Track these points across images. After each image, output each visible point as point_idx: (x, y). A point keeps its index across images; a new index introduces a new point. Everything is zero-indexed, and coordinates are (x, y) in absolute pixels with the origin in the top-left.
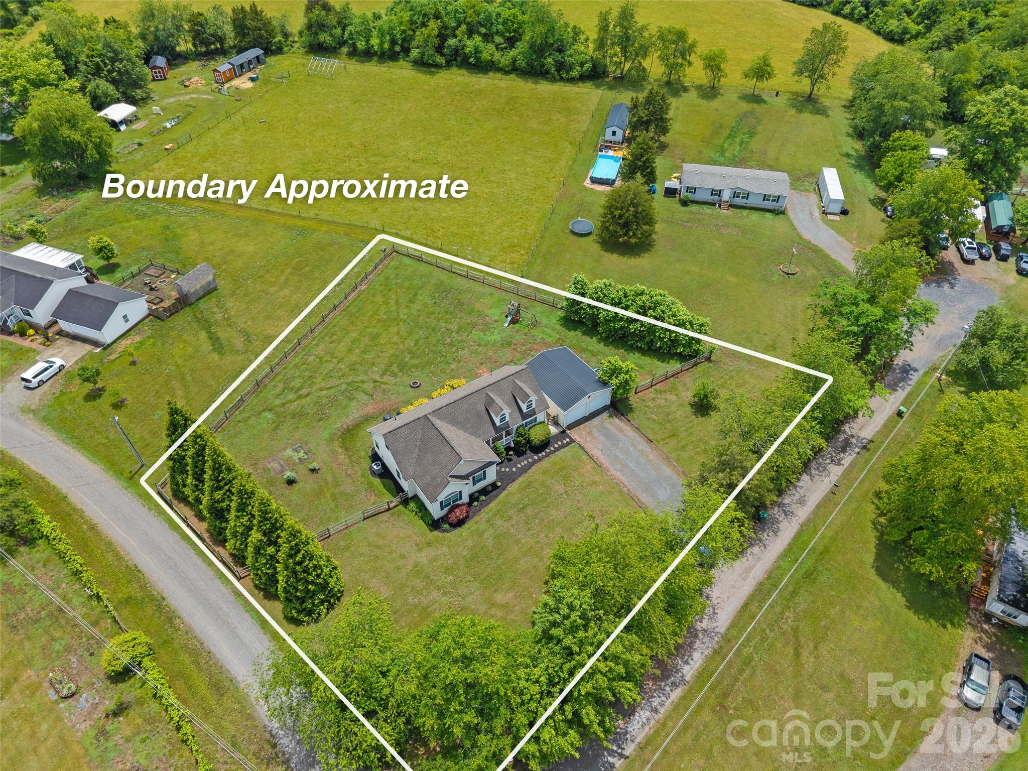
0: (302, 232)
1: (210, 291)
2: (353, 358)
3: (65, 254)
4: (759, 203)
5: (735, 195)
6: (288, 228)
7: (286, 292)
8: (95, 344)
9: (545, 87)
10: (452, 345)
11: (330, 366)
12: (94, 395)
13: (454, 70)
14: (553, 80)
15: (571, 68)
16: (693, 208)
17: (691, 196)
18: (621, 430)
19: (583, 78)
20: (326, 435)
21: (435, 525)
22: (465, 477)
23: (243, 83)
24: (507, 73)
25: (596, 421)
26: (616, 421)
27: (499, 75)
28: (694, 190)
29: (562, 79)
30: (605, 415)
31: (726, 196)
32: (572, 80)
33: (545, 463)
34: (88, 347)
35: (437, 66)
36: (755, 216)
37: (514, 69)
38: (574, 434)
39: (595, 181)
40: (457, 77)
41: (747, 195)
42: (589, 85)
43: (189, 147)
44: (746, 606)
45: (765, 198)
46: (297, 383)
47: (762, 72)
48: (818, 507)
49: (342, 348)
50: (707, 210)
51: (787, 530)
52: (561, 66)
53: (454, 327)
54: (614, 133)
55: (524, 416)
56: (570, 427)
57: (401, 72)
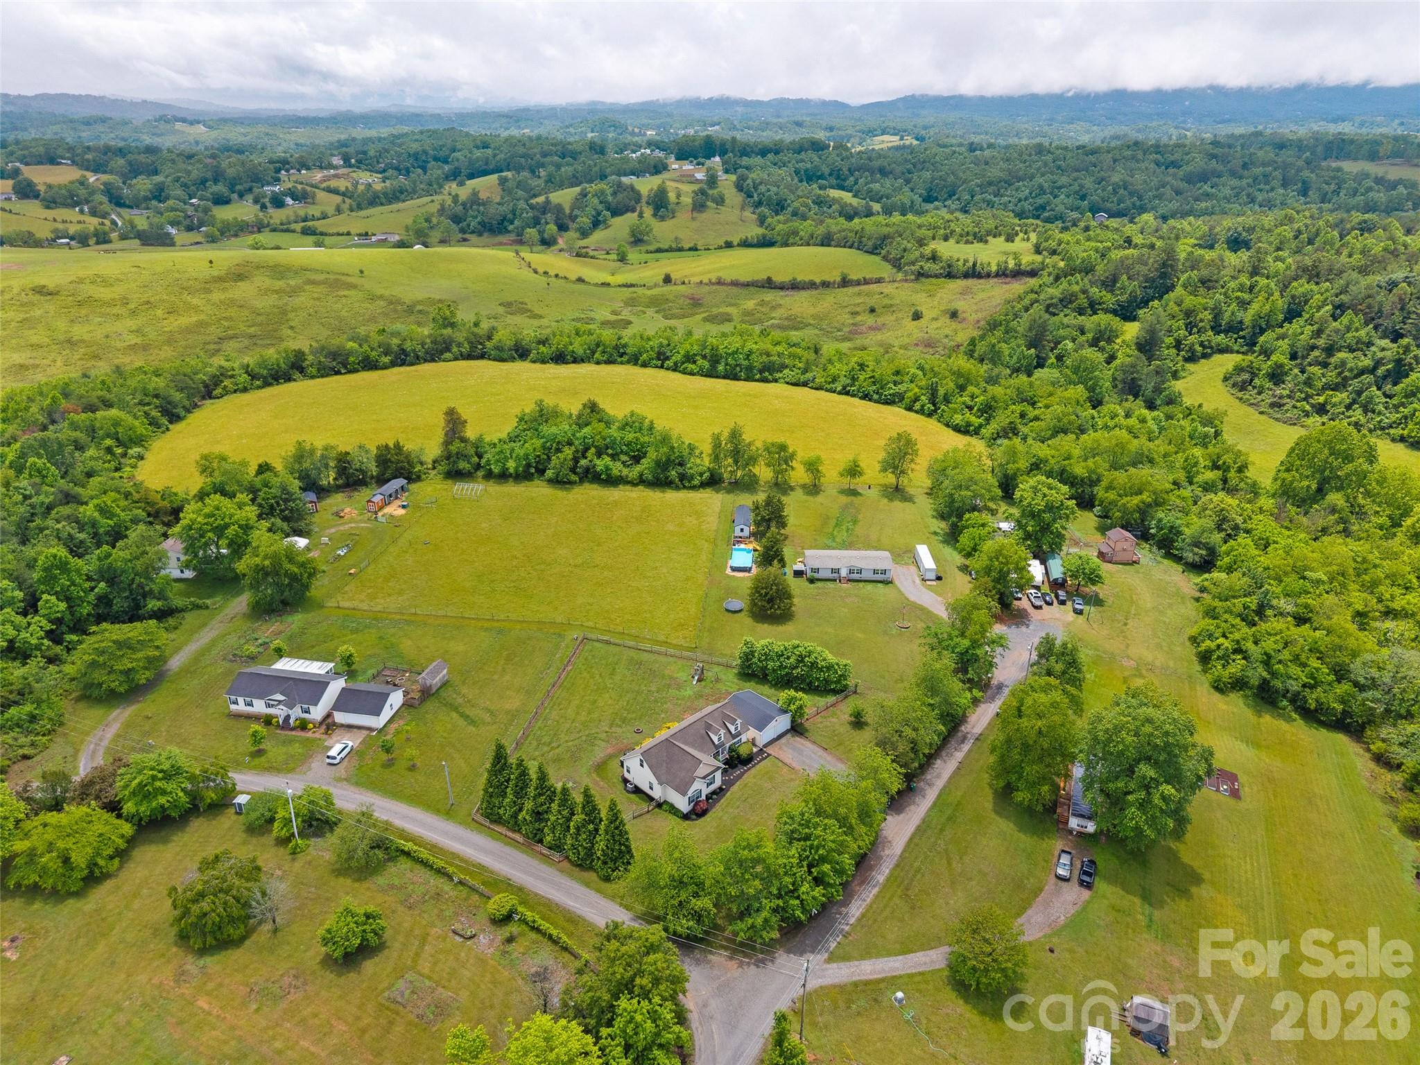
0: (500, 632)
1: (445, 684)
2: (583, 717)
3: (319, 664)
4: (870, 576)
5: (851, 572)
6: (486, 630)
7: (507, 678)
8: (370, 729)
9: (671, 496)
10: (656, 701)
11: (568, 726)
12: (389, 764)
13: (587, 485)
14: (677, 488)
15: (692, 478)
16: (819, 584)
17: (816, 575)
18: (802, 745)
19: (703, 485)
20: (584, 770)
21: (686, 817)
23: (394, 510)
24: (636, 485)
25: (783, 740)
26: (798, 739)
27: (628, 487)
28: (817, 570)
29: (685, 487)
30: (789, 736)
31: (844, 573)
32: (693, 488)
33: (753, 771)
34: (365, 732)
35: (570, 483)
36: (869, 586)
37: (641, 481)
38: (769, 750)
39: (734, 569)
40: (591, 492)
41: (860, 571)
42: (709, 490)
43: (370, 570)
44: (911, 839)
45: (875, 572)
46: (546, 739)
47: (854, 471)
48: (950, 778)
49: (571, 712)
50: (830, 585)
51: (931, 795)
52: (682, 477)
53: (654, 689)
54: (742, 530)
55: (734, 737)
56: (766, 746)
57: (539, 490)
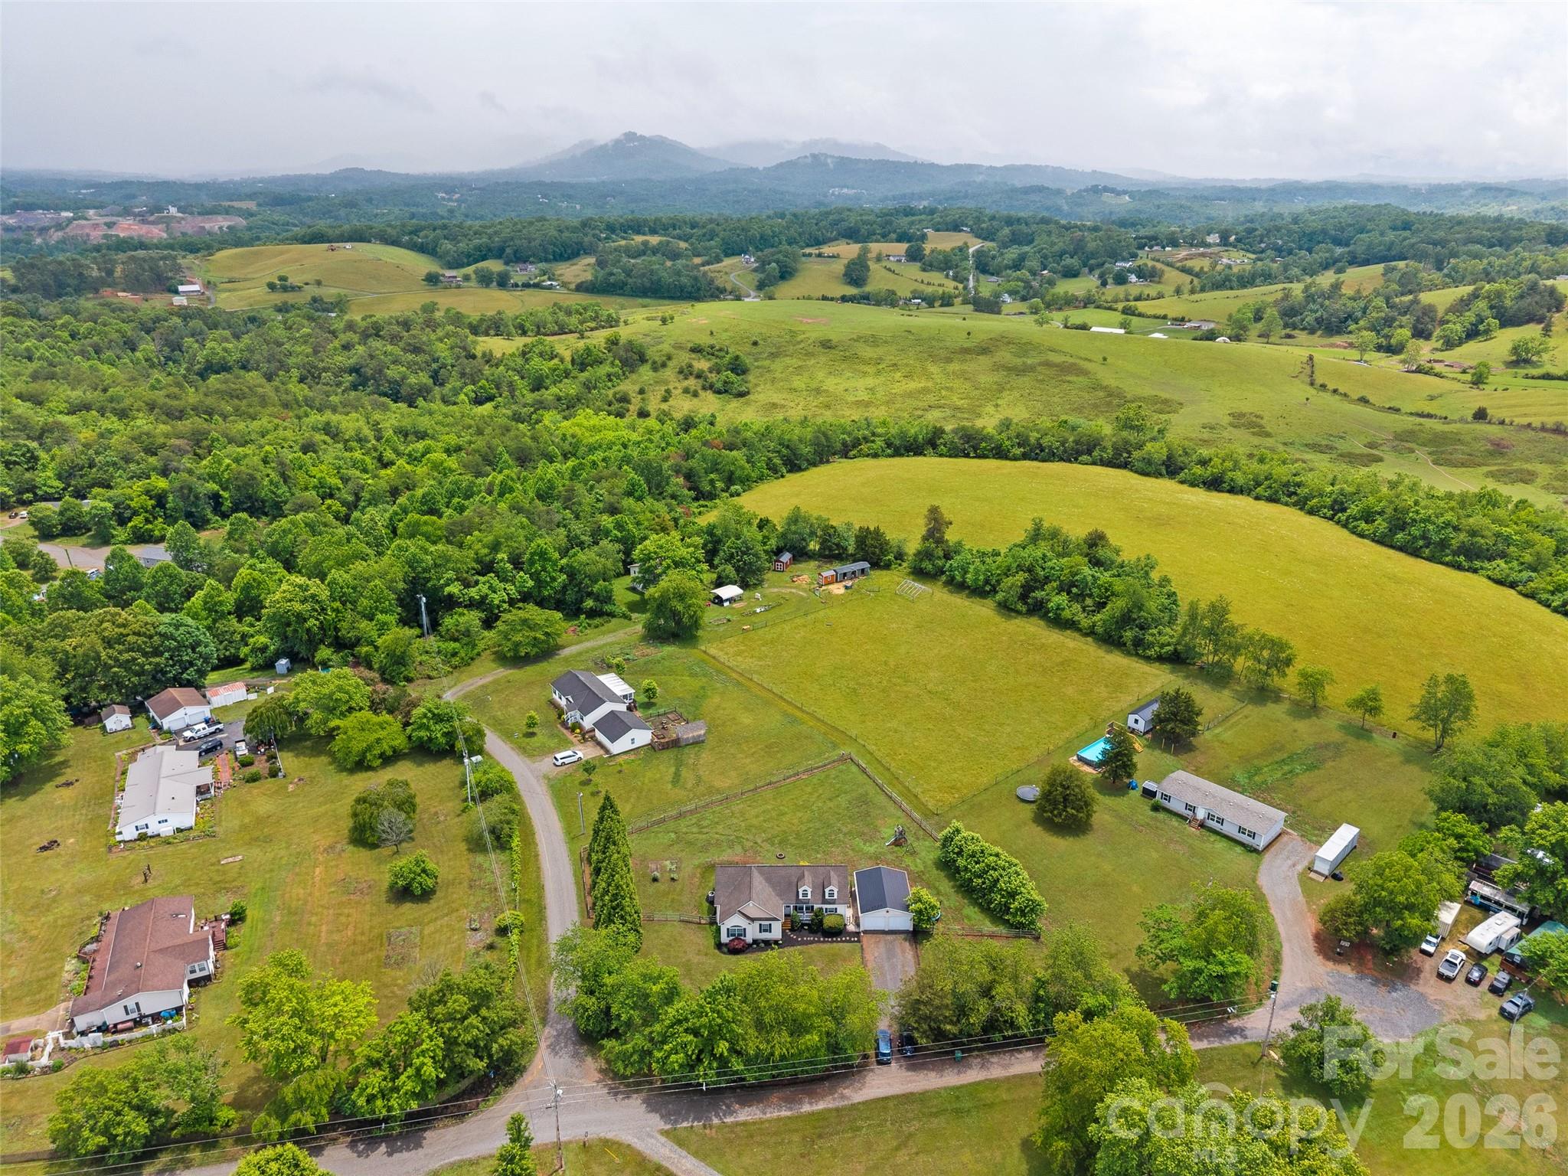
0: (794, 721)
1: (697, 742)
2: (755, 822)
3: (626, 686)
4: (1233, 832)
5: (1210, 816)
6: (785, 714)
7: (748, 761)
8: (607, 751)
9: (1116, 660)
10: (831, 841)
11: (735, 821)
12: (586, 783)
13: (1034, 620)
14: (1128, 654)
15: (1150, 645)
16: (1161, 816)
17: (1165, 803)
18: (903, 952)
19: (1161, 659)
20: (696, 862)
21: (719, 946)
22: (753, 920)
23: (837, 589)
24: (1086, 635)
25: (889, 937)
26: (906, 944)
27: (1076, 635)
28: (1167, 798)
29: (1137, 655)
30: (901, 937)
31: (1201, 814)
32: (1148, 659)
33: (826, 946)
34: (602, 752)
35: (1019, 613)
36: (1221, 845)
37: (1091, 632)
38: (864, 937)
39: (1081, 759)
40: (1032, 628)
41: (1221, 821)
42: (1166, 667)
43: (760, 632)
45: (1241, 830)
46: (705, 823)
47: (1369, 704)
49: (753, 812)
50: (1175, 822)
51: (971, 1077)
52: (1138, 643)
53: (844, 829)
54: (1136, 721)
55: (825, 902)
56: (866, 932)
57: (983, 610)
